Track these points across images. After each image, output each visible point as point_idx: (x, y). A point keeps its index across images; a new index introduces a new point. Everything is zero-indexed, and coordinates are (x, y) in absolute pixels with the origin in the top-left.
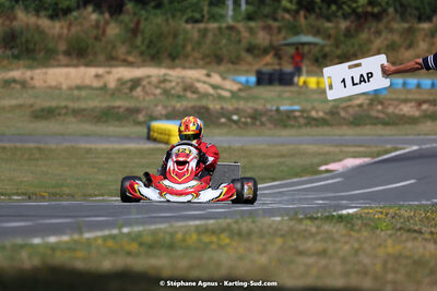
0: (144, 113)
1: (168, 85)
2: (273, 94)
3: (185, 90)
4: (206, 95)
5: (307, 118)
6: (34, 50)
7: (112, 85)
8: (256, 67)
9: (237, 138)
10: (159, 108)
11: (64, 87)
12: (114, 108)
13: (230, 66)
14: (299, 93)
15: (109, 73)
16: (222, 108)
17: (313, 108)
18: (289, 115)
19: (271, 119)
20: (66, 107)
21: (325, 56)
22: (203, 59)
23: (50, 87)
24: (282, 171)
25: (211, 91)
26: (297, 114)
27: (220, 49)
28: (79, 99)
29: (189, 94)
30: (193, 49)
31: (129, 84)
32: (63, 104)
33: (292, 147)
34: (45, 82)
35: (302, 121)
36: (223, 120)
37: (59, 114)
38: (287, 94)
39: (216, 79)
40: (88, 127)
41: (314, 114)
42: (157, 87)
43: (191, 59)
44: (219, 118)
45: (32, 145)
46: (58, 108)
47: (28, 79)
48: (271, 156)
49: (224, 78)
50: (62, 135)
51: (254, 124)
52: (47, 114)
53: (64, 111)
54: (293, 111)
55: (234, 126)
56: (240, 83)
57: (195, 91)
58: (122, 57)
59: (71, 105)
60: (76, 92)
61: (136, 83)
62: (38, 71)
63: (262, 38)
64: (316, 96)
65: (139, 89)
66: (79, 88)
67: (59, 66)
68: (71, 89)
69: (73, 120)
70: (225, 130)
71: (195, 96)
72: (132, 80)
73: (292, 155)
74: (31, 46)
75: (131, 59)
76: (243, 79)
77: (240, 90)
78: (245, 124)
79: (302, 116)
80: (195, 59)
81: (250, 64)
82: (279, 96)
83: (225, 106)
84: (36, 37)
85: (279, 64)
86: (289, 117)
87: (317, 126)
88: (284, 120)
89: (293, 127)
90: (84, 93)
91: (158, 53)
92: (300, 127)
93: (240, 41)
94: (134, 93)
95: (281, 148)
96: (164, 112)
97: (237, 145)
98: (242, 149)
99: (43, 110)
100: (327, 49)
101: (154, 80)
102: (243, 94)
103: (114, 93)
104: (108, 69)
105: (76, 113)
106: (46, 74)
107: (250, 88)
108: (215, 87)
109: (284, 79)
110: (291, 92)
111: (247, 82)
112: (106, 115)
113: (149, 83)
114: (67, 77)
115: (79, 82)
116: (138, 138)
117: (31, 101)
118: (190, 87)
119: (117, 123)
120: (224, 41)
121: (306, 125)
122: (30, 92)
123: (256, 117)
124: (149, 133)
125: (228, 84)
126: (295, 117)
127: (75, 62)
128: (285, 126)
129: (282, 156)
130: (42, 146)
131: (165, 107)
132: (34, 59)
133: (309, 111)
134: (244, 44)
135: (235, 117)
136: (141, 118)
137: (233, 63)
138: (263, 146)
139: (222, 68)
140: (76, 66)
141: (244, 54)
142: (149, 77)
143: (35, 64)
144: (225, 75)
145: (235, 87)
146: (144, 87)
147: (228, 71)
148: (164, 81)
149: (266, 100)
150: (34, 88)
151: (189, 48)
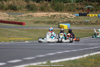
0: (57, 22)
1: (61, 16)
2: (83, 18)
3: (65, 17)
4: (69, 18)
5: (91, 23)
6: (33, 9)
7: (50, 16)
8: (79, 12)
9: (77, 27)
10: (60, 21)
11: (40, 16)
12: (51, 21)
13: (73, 12)
14: (88, 18)
15: (49, 14)
16: (73, 21)
17: (92, 21)
18: (87, 22)
19: (84, 23)
20: (41, 21)
21: (93, 10)
22: (67, 11)
23: (37, 17)
24: (88, 35)
25: (70, 17)
26: (89, 22)
27: (71, 8)
28: (43, 19)
29: (65, 18)
30: (65, 9)
31: (53, 16)
32: (40, 20)
33: (89, 29)
34: (36, 15)
35: (90, 24)
36: (74, 24)
37: (40, 22)
38: (86, 18)
39: (71, 15)
40: (46, 25)
41: (93, 22)
42: (59, 17)
43: (65, 11)
44: (73, 23)
45: (35, 29)
46: (40, 21)
47: (33, 15)
48: (85, 31)
49: (73, 15)
50: (41, 27)
51: (80, 24)
52: (37, 22)
53: (41, 22)
54: (88, 22)
55: (76, 25)
56: (76, 16)
57: (67, 17)
58: (51, 10)
59: (42, 20)
60: (42, 18)
61: (55, 16)
62: (34, 13)
63: (80, 6)
64: (92, 18)
65: (55, 17)
66: (43, 17)
67: (39, 12)
68: (41, 17)
69: (43, 23)
70: (74, 26)
71: (67, 18)
72: (54, 15)
73: (90, 31)
74: (32, 8)
75: (53, 11)
76: (76, 15)
77: (76, 17)
78: (78, 24)
79: (90, 23)
80: (66, 11)
81: (77, 12)
82: (84, 18)
83: (74, 20)
84: (34, 6)
85: (83, 12)
86: (87, 23)
87: (93, 25)
88: (86, 23)
89: (88, 25)
90: (44, 18)
91: (58, 10)
92: (90, 25)
93: (75, 7)
94: (54, 18)
95: (87, 29)
96: (61, 22)
97: (78, 29)
98: (79, 30)
99: (36, 21)
100: (93, 8)
101: (58, 15)
102: (77, 18)
103: (50, 18)
104: (49, 13)
105: (43, 22)
106: (36, 14)
107: (78, 17)
108: (71, 16)
109: (85, 15)
110: (87, 17)
111: (77, 15)
112: (49, 23)
113: (57, 16)
114: (40, 14)
115: (43, 16)
116: (57, 27)
117: (34, 19)
118: (66, 17)
119: (52, 24)
120: (72, 7)
121: (91, 24)
122: (33, 17)
123: (80, 23)
124: (59, 26)
125: (73, 16)
126: (89, 23)
127: (42, 11)
128: (87, 25)
129: (87, 31)
130: (37, 29)
131: (61, 21)
132: (33, 11)
133: (92, 22)
134: (76, 8)
135: (76, 23)
136: (57, 23)
137: (74, 11)
138: (83, 29)
139: (71, 12)
140: (42, 12)
141: (76, 10)
142: (57, 14)
143: (33, 12)
144: (73, 14)
145: (75, 16)
146: (56, 16)
147: (73, 13)
148: (61, 15)
149: (82, 19)
150: (34, 17)
151: (64, 8)
